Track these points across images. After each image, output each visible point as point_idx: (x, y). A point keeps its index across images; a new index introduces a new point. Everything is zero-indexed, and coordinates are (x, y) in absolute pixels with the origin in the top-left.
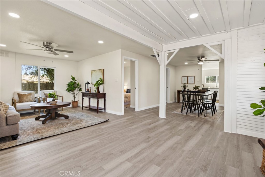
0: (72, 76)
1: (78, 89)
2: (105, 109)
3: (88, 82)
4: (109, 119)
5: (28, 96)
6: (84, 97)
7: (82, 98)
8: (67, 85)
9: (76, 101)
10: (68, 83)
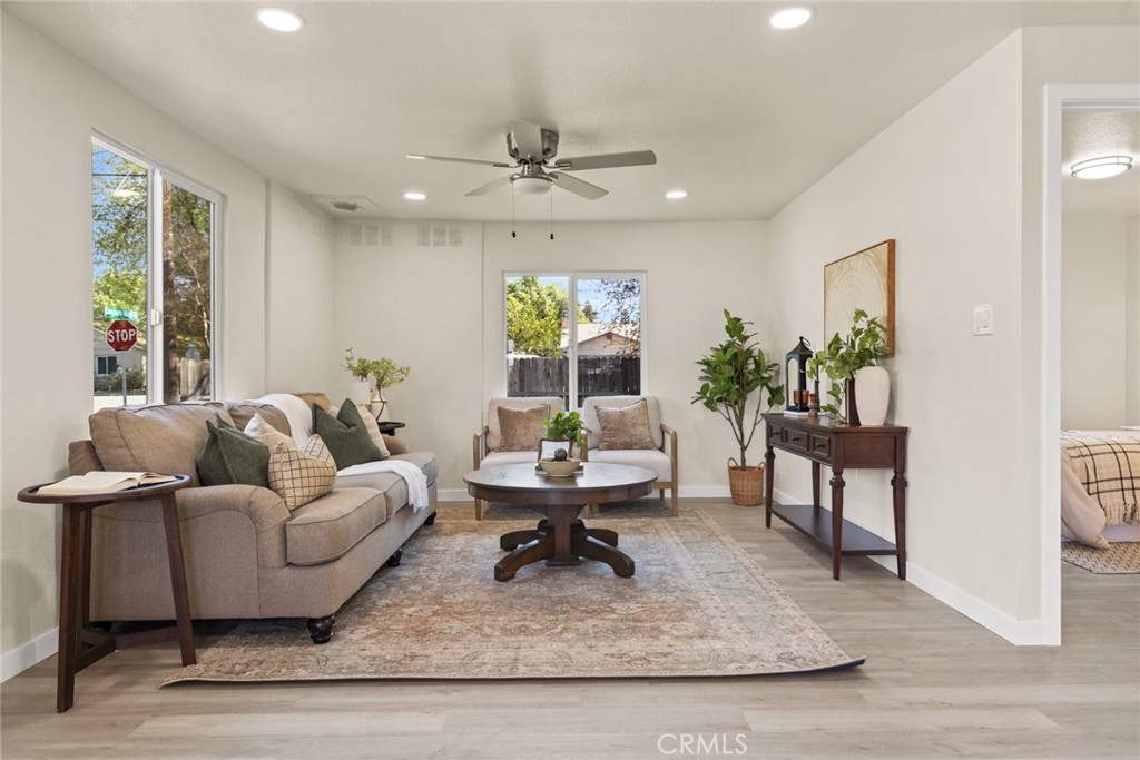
0: (727, 313)
1: (766, 394)
2: (900, 552)
3: (802, 343)
4: (862, 662)
5: (533, 424)
6: (781, 447)
7: (765, 450)
8: (705, 368)
9: (747, 464)
10: (709, 355)
